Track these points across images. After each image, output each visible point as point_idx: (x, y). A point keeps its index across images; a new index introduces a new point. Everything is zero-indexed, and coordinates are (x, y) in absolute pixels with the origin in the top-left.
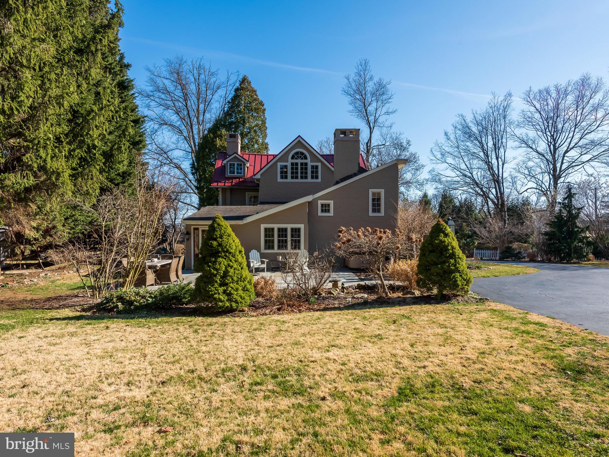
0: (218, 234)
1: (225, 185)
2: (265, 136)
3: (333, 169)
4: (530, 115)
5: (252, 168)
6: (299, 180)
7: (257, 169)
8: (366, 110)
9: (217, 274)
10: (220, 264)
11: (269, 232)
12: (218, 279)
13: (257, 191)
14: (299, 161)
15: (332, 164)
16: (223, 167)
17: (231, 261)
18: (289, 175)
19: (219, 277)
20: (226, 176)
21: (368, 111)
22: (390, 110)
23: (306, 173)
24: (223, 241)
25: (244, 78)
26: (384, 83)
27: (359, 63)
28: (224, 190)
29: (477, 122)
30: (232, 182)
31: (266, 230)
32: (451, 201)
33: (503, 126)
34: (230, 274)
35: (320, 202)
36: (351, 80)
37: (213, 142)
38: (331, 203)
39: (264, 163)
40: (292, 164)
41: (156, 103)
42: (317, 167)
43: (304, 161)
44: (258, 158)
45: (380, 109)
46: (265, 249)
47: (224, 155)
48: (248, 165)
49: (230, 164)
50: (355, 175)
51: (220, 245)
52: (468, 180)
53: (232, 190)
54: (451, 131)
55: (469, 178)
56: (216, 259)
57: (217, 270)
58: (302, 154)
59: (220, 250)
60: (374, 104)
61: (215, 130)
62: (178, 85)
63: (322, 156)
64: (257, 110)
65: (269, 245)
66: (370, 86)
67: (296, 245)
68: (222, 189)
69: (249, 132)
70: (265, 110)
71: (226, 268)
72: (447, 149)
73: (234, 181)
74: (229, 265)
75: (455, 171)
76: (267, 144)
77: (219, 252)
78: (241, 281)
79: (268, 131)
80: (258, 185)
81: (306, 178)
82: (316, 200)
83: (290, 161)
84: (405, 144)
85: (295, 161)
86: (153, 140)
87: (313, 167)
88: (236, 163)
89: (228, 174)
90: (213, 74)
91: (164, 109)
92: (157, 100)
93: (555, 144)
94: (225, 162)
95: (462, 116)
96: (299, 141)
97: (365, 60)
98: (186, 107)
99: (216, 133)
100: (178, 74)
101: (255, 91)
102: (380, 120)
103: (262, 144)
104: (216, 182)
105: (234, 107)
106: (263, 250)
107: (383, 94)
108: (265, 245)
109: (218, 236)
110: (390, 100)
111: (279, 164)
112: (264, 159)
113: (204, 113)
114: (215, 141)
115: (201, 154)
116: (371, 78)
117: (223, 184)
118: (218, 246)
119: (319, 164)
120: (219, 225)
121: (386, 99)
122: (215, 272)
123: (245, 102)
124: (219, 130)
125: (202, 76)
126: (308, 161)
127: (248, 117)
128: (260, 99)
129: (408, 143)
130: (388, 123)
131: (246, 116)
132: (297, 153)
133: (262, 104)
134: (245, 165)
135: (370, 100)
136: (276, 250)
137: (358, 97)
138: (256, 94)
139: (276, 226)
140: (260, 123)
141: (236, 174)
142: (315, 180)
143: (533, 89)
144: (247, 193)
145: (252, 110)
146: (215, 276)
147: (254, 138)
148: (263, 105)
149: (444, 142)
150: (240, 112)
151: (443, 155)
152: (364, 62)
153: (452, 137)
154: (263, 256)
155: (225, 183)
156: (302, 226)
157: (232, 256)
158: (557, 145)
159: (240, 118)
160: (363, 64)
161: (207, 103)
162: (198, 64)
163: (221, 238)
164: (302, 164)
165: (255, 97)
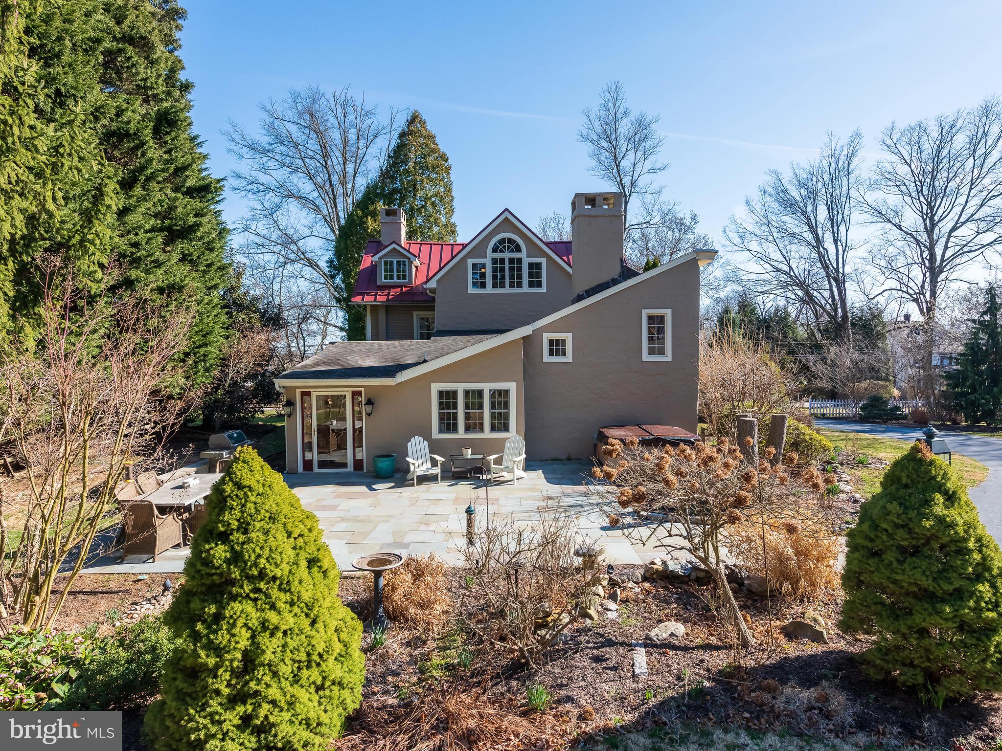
0: (231, 518)
1: (375, 300)
2: (452, 211)
3: (570, 270)
4: (890, 170)
5: (425, 267)
6: (507, 290)
7: (434, 267)
8: (618, 166)
9: (217, 666)
10: (234, 625)
11: (447, 399)
12: (222, 684)
13: (432, 308)
14: (507, 255)
15: (565, 258)
16: (374, 268)
17: (273, 607)
18: (489, 280)
19: (227, 676)
20: (379, 283)
21: (621, 168)
22: (658, 166)
23: (520, 277)
24: (249, 541)
25: (414, 114)
26: (648, 120)
27: (606, 88)
28: (375, 308)
29: (799, 182)
30: (388, 295)
31: (441, 393)
32: (753, 311)
33: (845, 189)
34: (268, 656)
35: (547, 336)
36: (592, 117)
37: (362, 223)
38: (568, 337)
39: (446, 257)
40: (494, 261)
41: (277, 163)
42: (539, 266)
43: (516, 255)
44: (436, 250)
45: (640, 165)
46: (441, 431)
47: (378, 246)
48: (417, 262)
49: (386, 263)
50: (614, 282)
51: (236, 558)
52: (783, 277)
53: (388, 307)
54: (756, 197)
55: (786, 273)
56: (222, 607)
57: (218, 651)
58: (511, 241)
59: (236, 574)
60: (631, 156)
61: (365, 204)
62: (312, 133)
63: (548, 244)
64: (435, 167)
65: (448, 423)
66: (625, 127)
67: (501, 424)
68: (372, 306)
69: (423, 207)
70: (450, 167)
71: (253, 637)
72: (750, 228)
73: (393, 292)
74: (264, 625)
75: (762, 262)
76: (454, 225)
77: (233, 582)
78: (309, 667)
79: (455, 204)
80: (433, 300)
81: (520, 285)
82: (538, 333)
83: (490, 255)
84: (687, 221)
85: (498, 255)
86: (276, 222)
87: (531, 266)
88: (395, 261)
89: (382, 280)
90: (367, 114)
91: (291, 173)
92: (278, 157)
93: (933, 215)
94: (376, 258)
95: (776, 173)
96: (506, 218)
97: (616, 84)
98: (326, 167)
99: (368, 208)
100: (311, 114)
101: (433, 137)
102: (641, 182)
103: (446, 226)
104: (360, 294)
105: (397, 164)
106: (436, 434)
107: (645, 138)
108: (440, 424)
109: (235, 524)
110: (657, 149)
111: (470, 261)
112: (447, 251)
113: (354, 176)
114: (365, 223)
115: (342, 244)
116: (625, 113)
117: (372, 298)
118: (228, 562)
119: (543, 261)
120: (239, 486)
121: (650, 148)
122: (212, 661)
123: (415, 155)
124: (373, 204)
125: (351, 117)
126: (523, 254)
127: (422, 181)
128: (441, 150)
129: (693, 219)
130: (654, 187)
131: (418, 178)
132: (502, 241)
133: (444, 157)
134: (412, 262)
135: (624, 149)
136: (461, 434)
137: (605, 144)
138: (434, 143)
139: (461, 388)
140: (443, 190)
141: (395, 280)
142: (535, 290)
143: (897, 124)
144: (415, 314)
145: (428, 169)
146: (214, 672)
147: (431, 216)
148: (446, 160)
149: (745, 217)
150: (407, 171)
151: (742, 237)
152: (614, 86)
153: (759, 207)
154: (435, 447)
155: (376, 295)
156: (512, 387)
157: (280, 589)
158: (936, 218)
159: (409, 182)
160: (613, 89)
161: (358, 161)
162: (343, 97)
163: (246, 532)
164: (511, 261)
165: (433, 146)
